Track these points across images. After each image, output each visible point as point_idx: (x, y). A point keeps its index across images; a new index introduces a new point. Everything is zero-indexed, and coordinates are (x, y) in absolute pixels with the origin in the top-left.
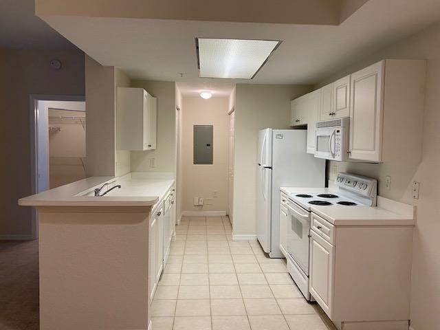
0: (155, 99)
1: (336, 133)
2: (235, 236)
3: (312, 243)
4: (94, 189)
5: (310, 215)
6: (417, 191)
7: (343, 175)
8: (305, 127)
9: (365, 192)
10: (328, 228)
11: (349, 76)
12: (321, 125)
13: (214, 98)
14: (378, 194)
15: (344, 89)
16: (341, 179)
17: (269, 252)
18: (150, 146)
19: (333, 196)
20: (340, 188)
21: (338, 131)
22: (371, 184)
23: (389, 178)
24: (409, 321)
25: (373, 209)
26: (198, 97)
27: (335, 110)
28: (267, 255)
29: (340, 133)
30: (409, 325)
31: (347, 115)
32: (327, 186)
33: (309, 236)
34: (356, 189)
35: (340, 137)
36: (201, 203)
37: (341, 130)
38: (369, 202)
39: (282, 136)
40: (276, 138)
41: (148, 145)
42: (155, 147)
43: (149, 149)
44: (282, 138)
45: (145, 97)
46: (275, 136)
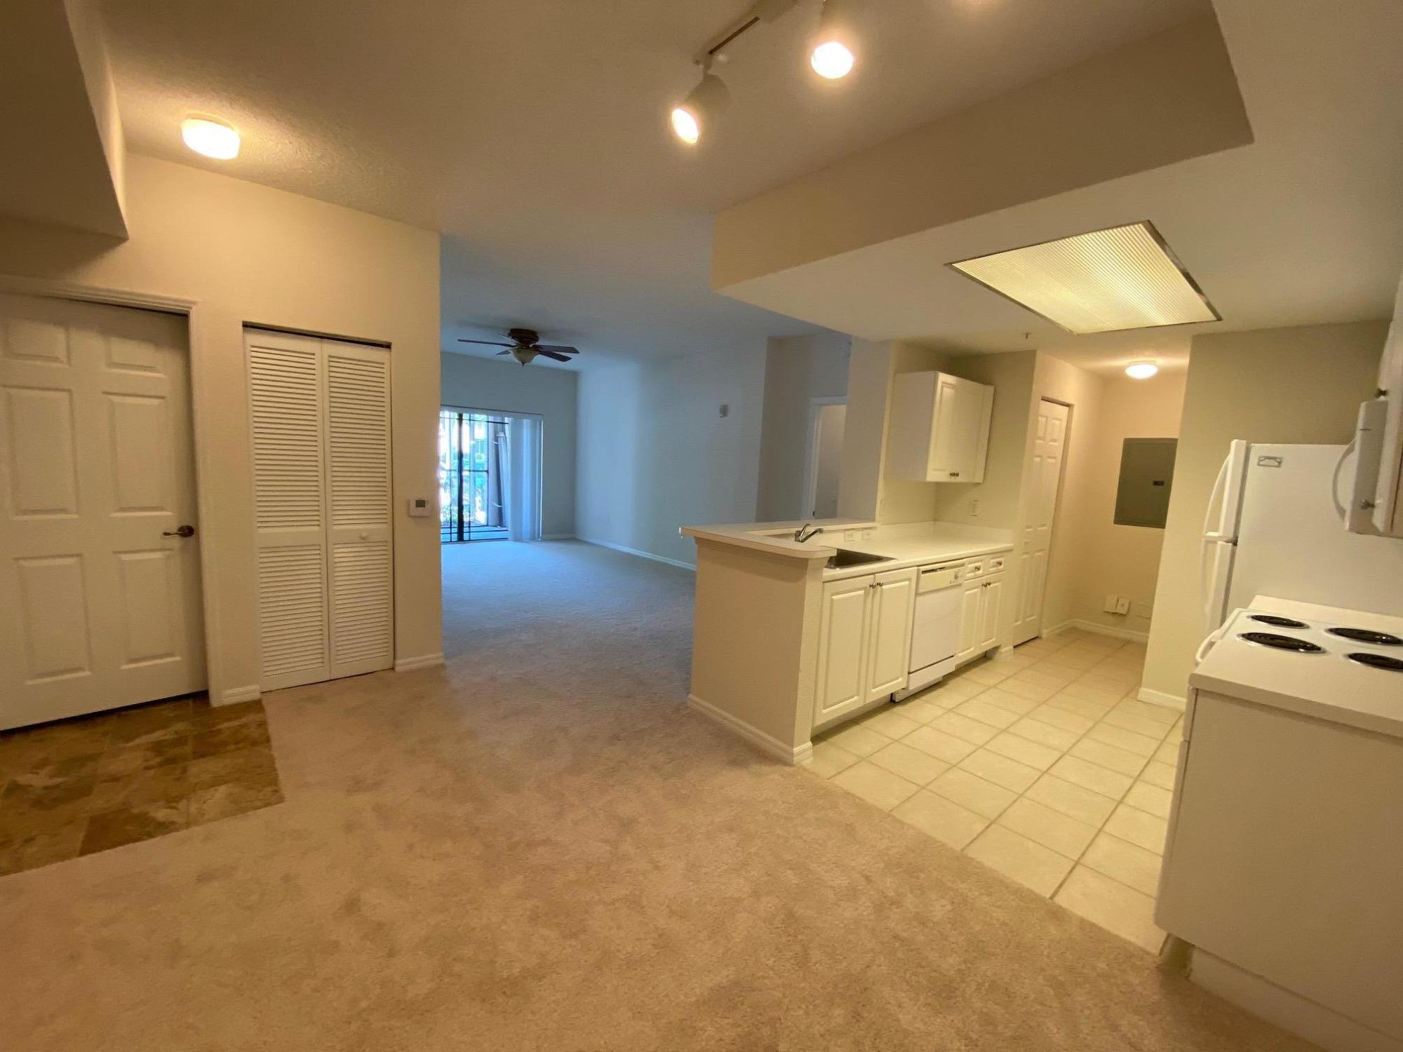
0: (991, 389)
18: (953, 475)
36: (1123, 611)
39: (1280, 463)
40: (1259, 465)
41: (948, 473)
42: (979, 479)
43: (953, 480)
44: (1278, 467)
45: (942, 387)
46: (1256, 461)
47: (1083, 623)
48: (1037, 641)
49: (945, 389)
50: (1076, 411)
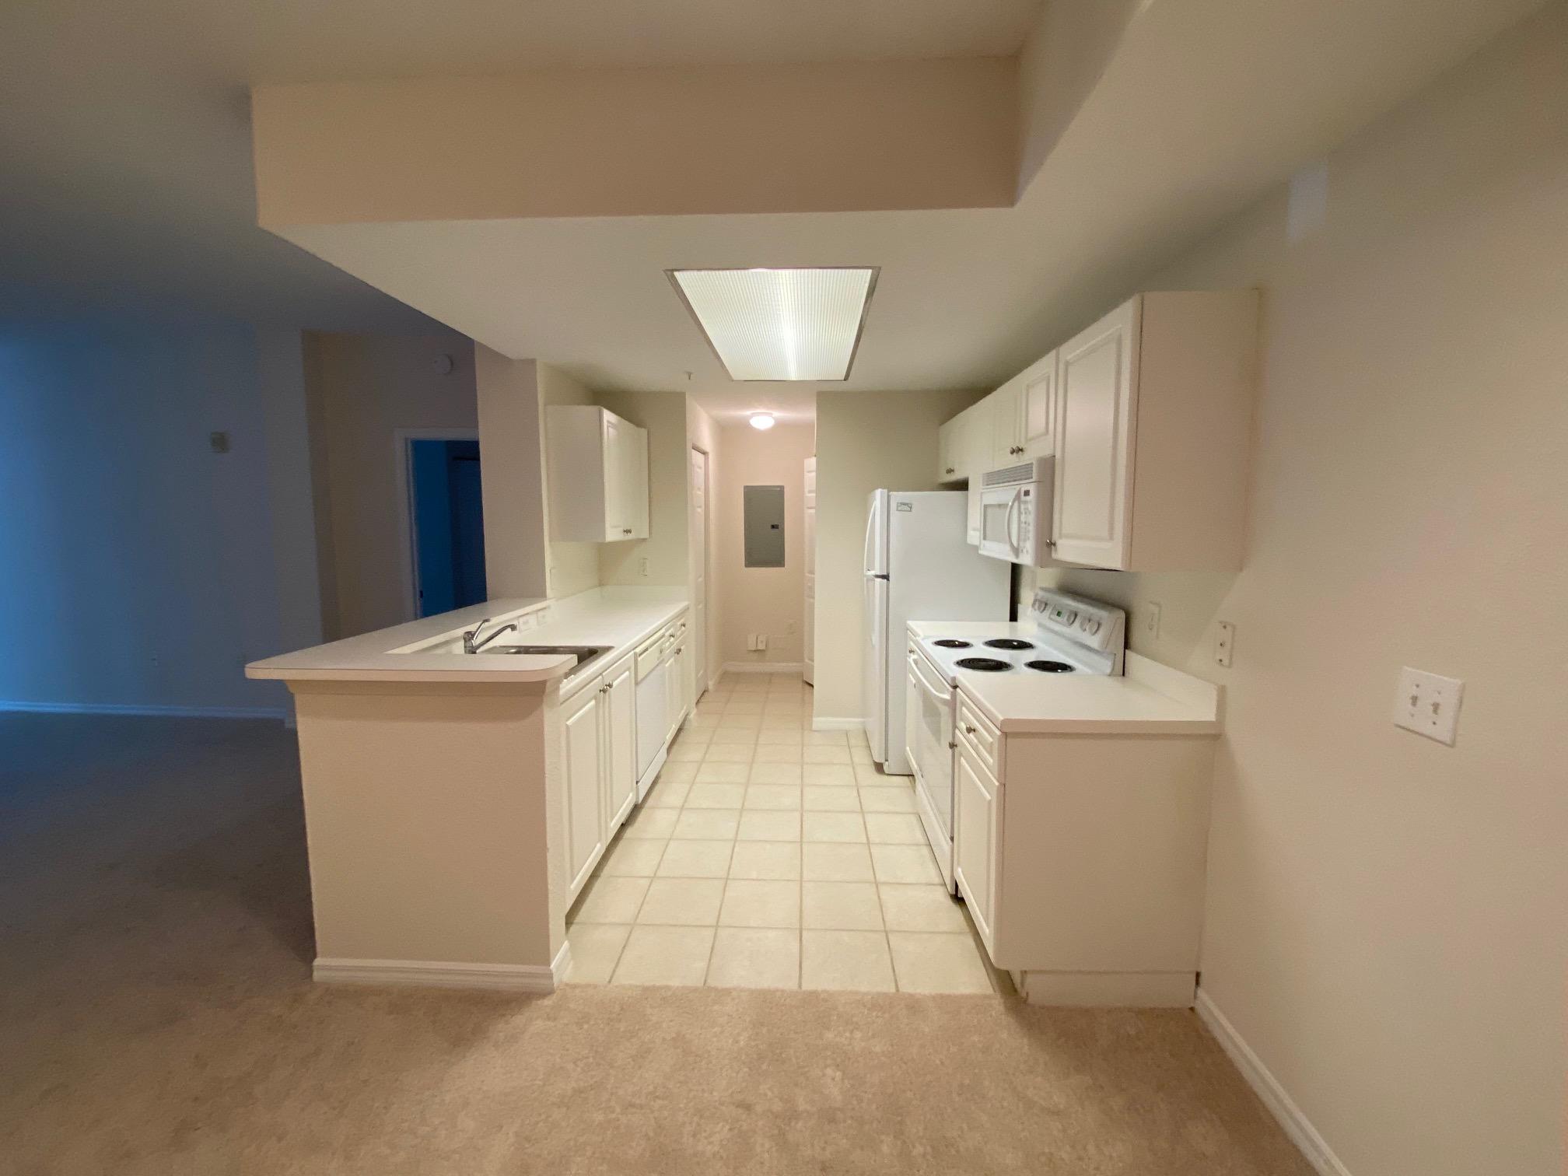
0: (643, 432)
1: (1023, 498)
2: (819, 722)
3: (959, 761)
4: (460, 632)
5: (954, 696)
6: (1228, 646)
7: (1048, 596)
8: (962, 486)
9: (1094, 641)
10: (990, 736)
11: (1053, 353)
12: (995, 478)
13: (780, 426)
14: (1127, 646)
15: (1043, 385)
16: (1042, 605)
17: (883, 761)
18: (628, 531)
19: (1023, 646)
20: (1040, 625)
21: (1027, 493)
22: (1112, 621)
23: (1155, 609)
24: (1198, 975)
25: (1115, 684)
26: (744, 427)
27: (1023, 440)
28: (879, 768)
29: (1032, 497)
30: (1197, 983)
31: (1047, 452)
32: (1014, 617)
33: (953, 746)
34: (1075, 631)
35: (1031, 507)
36: (761, 647)
37: (1032, 488)
38: (1106, 665)
39: (911, 508)
40: (897, 510)
41: (622, 529)
42: (645, 535)
43: (630, 536)
44: (910, 511)
45: (608, 427)
46: (896, 507)
47: (734, 667)
48: (706, 694)
49: (610, 429)
50: (711, 457)
